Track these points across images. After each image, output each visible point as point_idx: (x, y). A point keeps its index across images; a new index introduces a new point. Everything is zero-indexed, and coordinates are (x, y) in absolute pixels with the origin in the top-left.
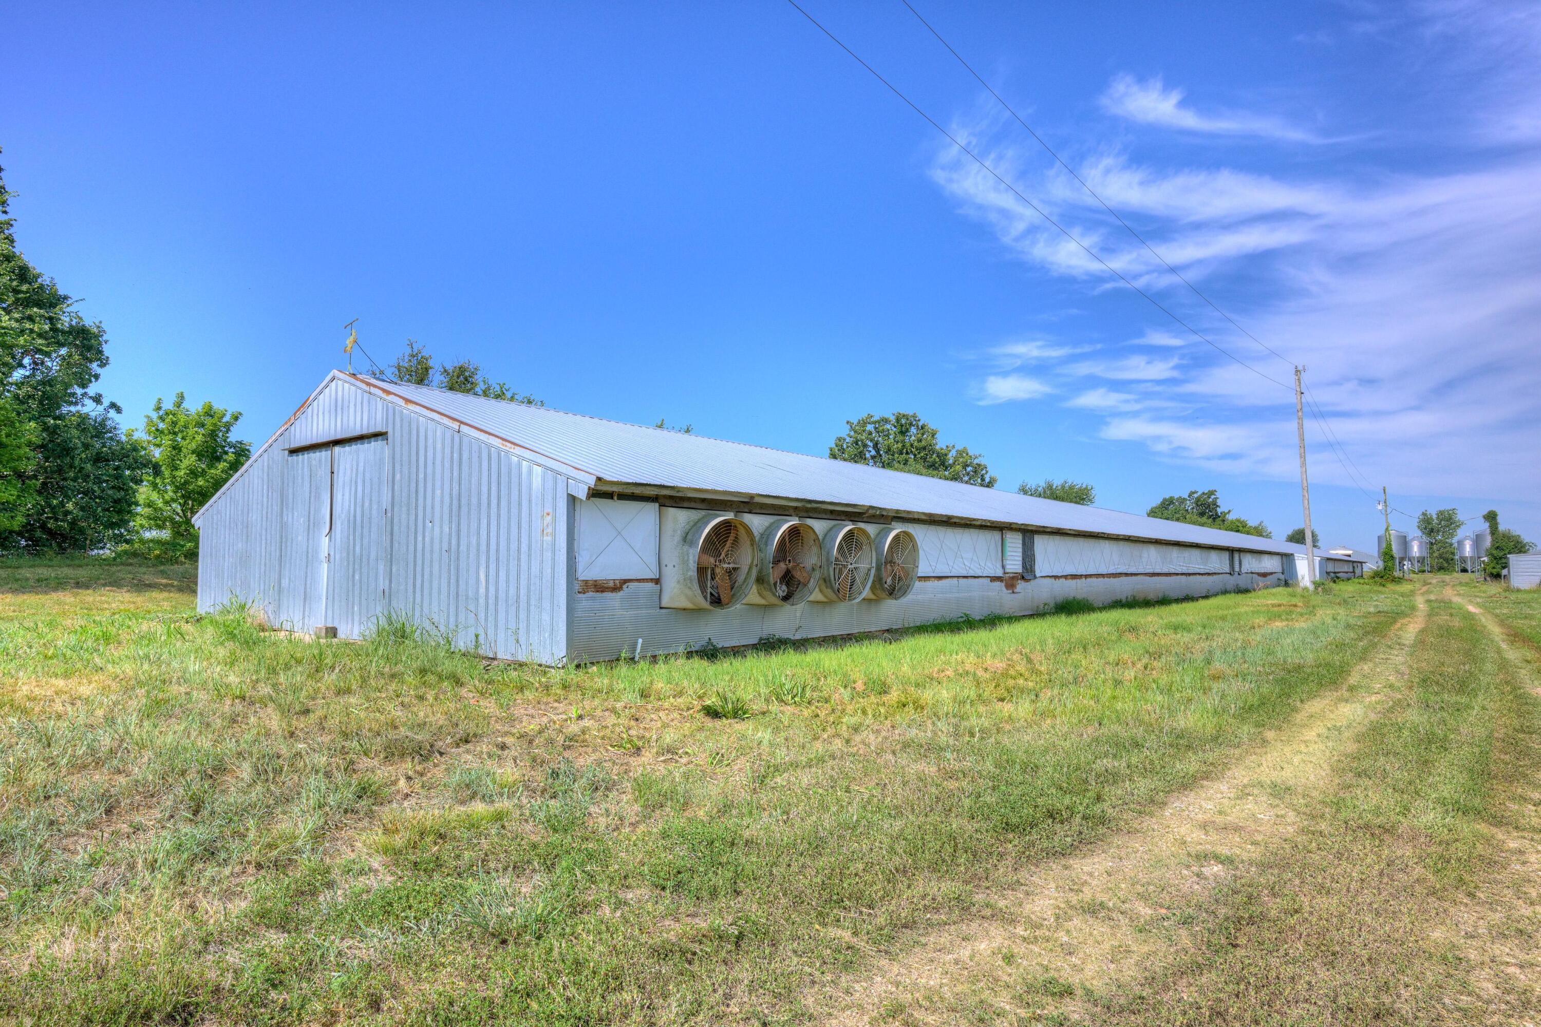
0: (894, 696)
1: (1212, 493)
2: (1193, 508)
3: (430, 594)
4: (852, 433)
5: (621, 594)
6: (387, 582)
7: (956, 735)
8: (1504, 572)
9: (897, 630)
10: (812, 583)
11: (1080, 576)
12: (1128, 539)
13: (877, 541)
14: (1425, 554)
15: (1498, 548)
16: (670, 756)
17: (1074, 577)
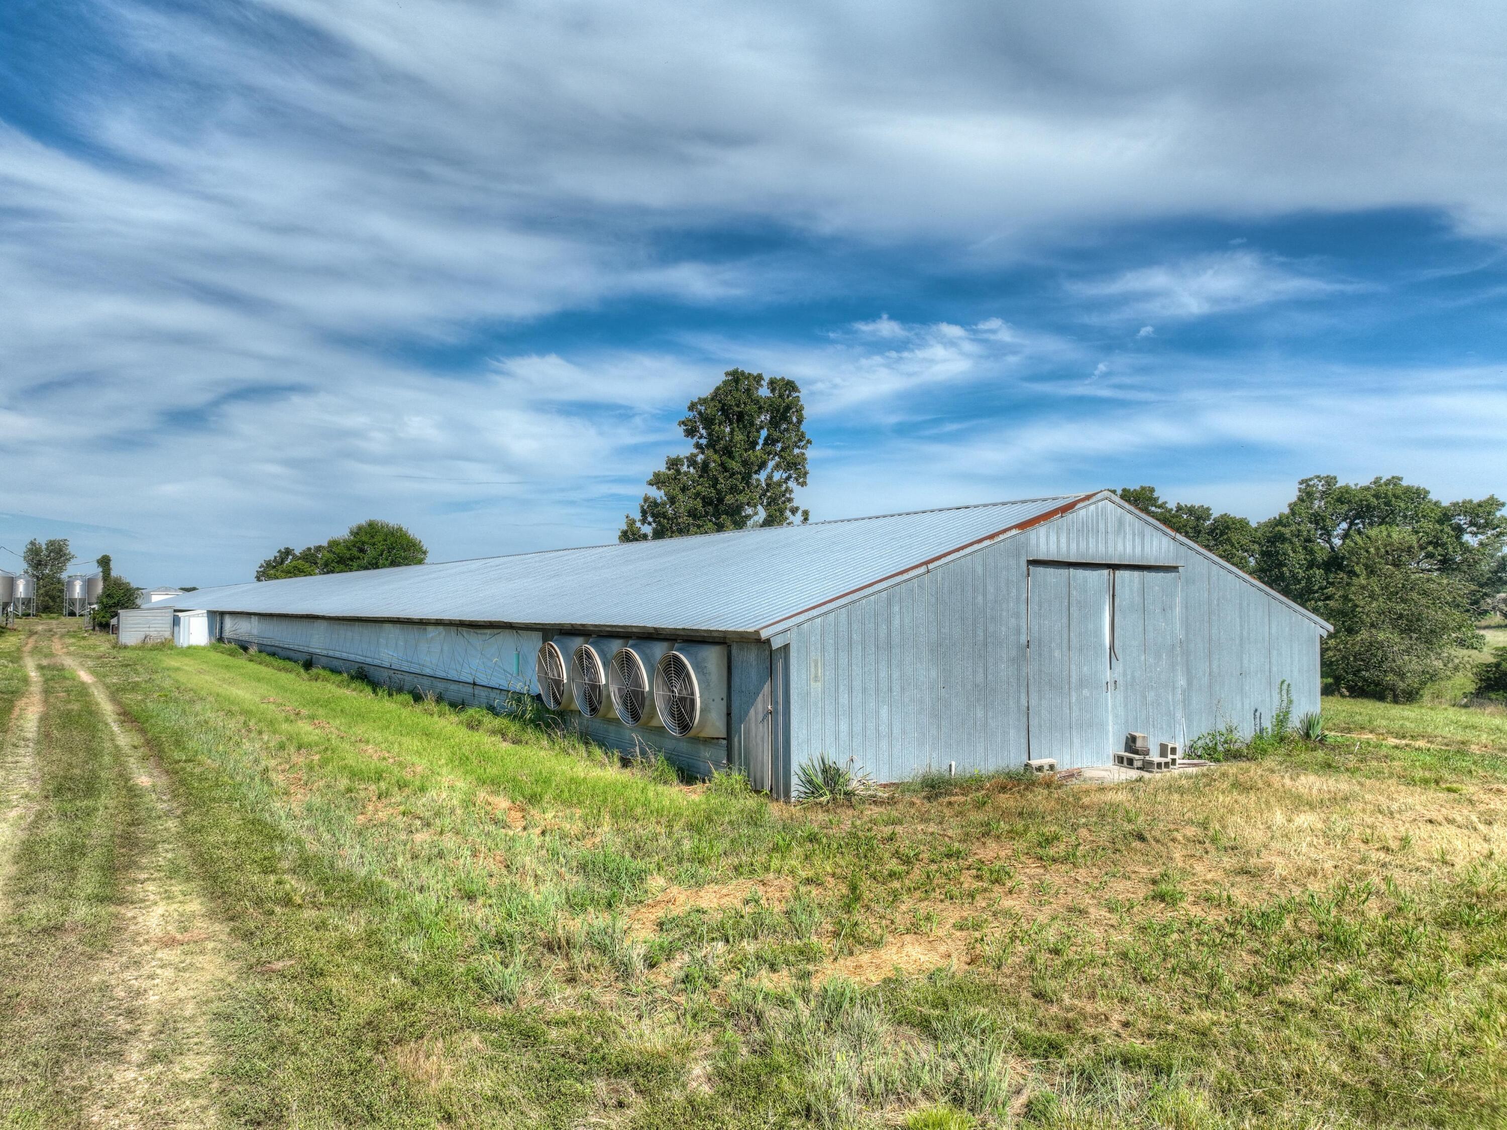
8: (113, 621)
14: (31, 593)
15: (108, 596)
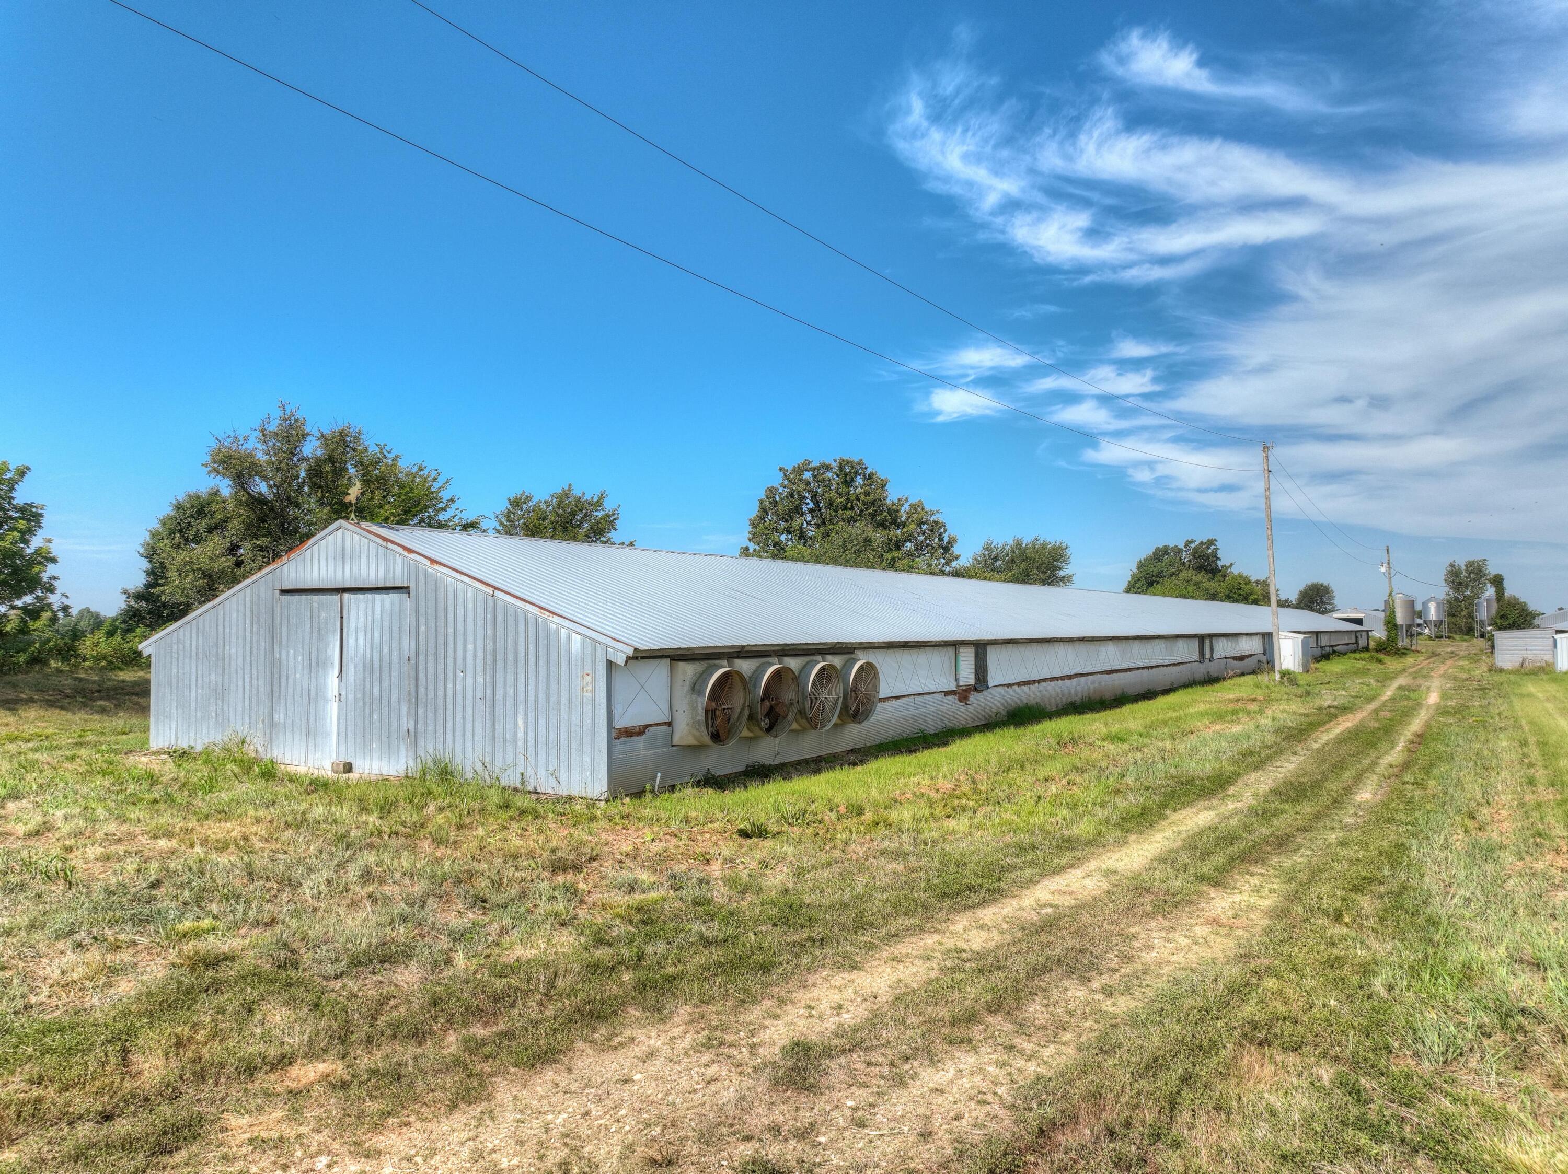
0: (868, 816)
1: (1211, 542)
2: (1190, 561)
3: (463, 735)
4: (786, 482)
5: (644, 737)
6: (412, 723)
7: (916, 845)
9: (859, 750)
10: (790, 716)
11: (1034, 682)
12: (1082, 639)
13: (844, 672)
14: (1442, 618)
15: (1502, 617)
16: (731, 864)
17: (1026, 683)
